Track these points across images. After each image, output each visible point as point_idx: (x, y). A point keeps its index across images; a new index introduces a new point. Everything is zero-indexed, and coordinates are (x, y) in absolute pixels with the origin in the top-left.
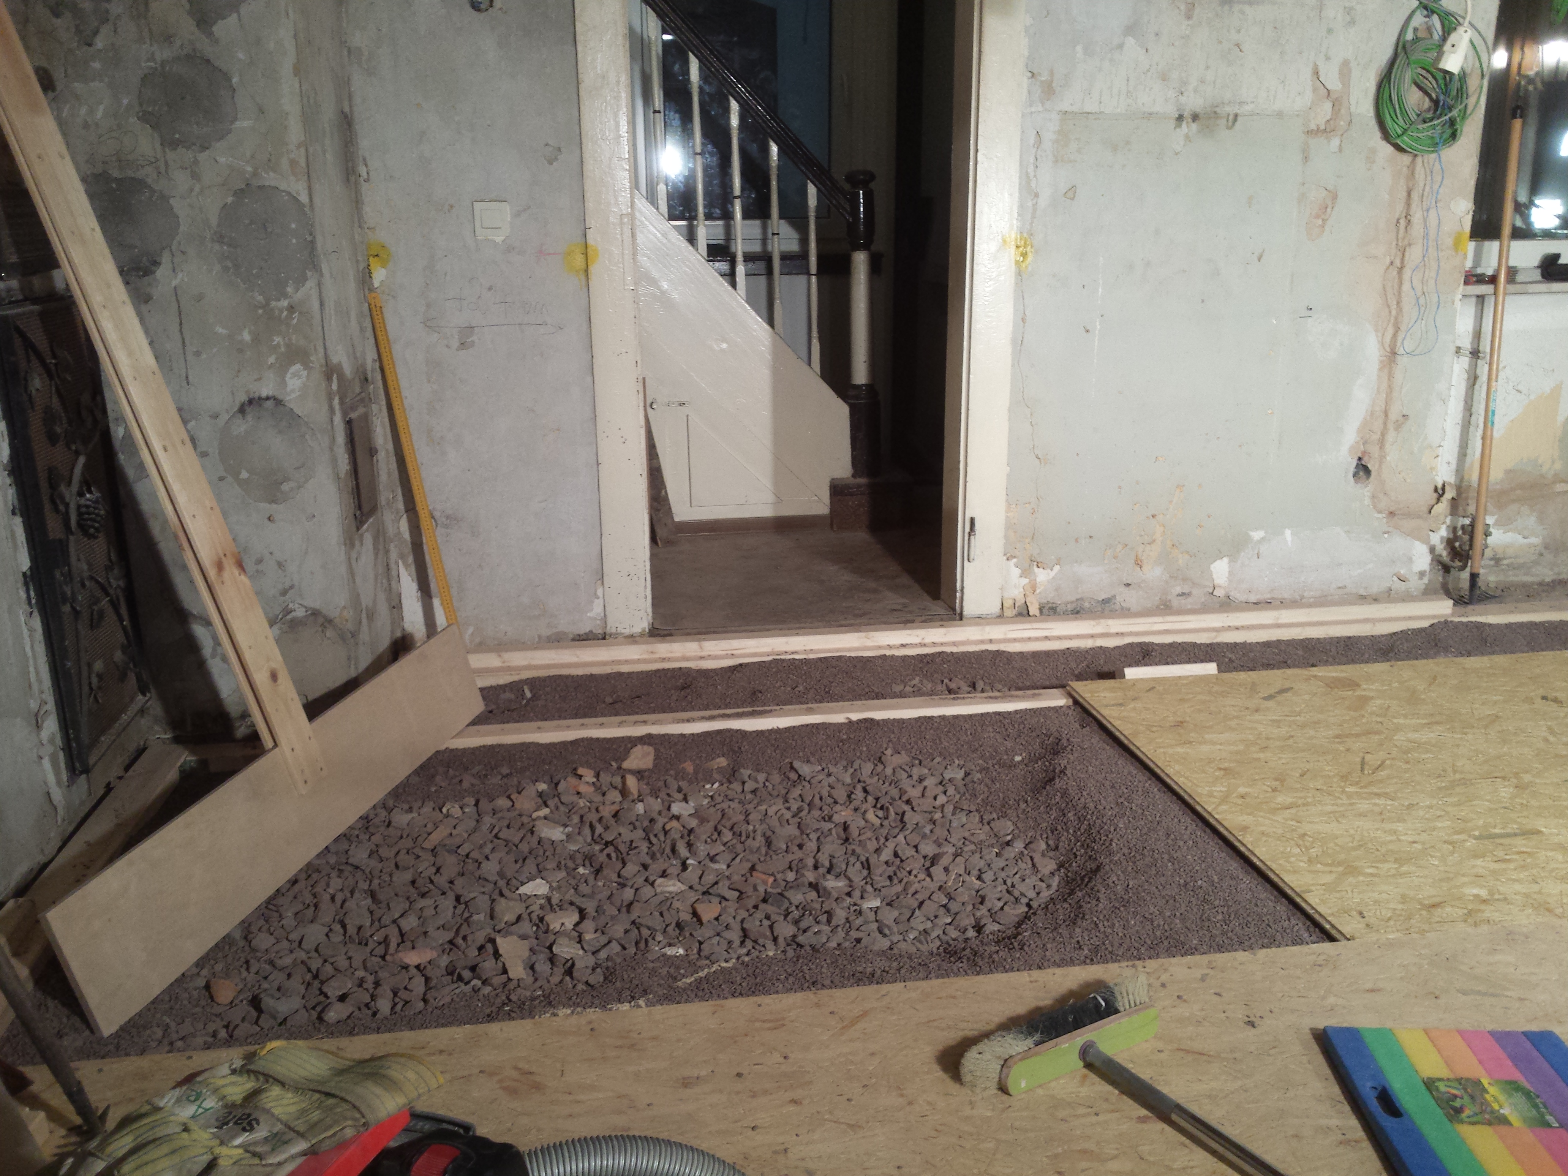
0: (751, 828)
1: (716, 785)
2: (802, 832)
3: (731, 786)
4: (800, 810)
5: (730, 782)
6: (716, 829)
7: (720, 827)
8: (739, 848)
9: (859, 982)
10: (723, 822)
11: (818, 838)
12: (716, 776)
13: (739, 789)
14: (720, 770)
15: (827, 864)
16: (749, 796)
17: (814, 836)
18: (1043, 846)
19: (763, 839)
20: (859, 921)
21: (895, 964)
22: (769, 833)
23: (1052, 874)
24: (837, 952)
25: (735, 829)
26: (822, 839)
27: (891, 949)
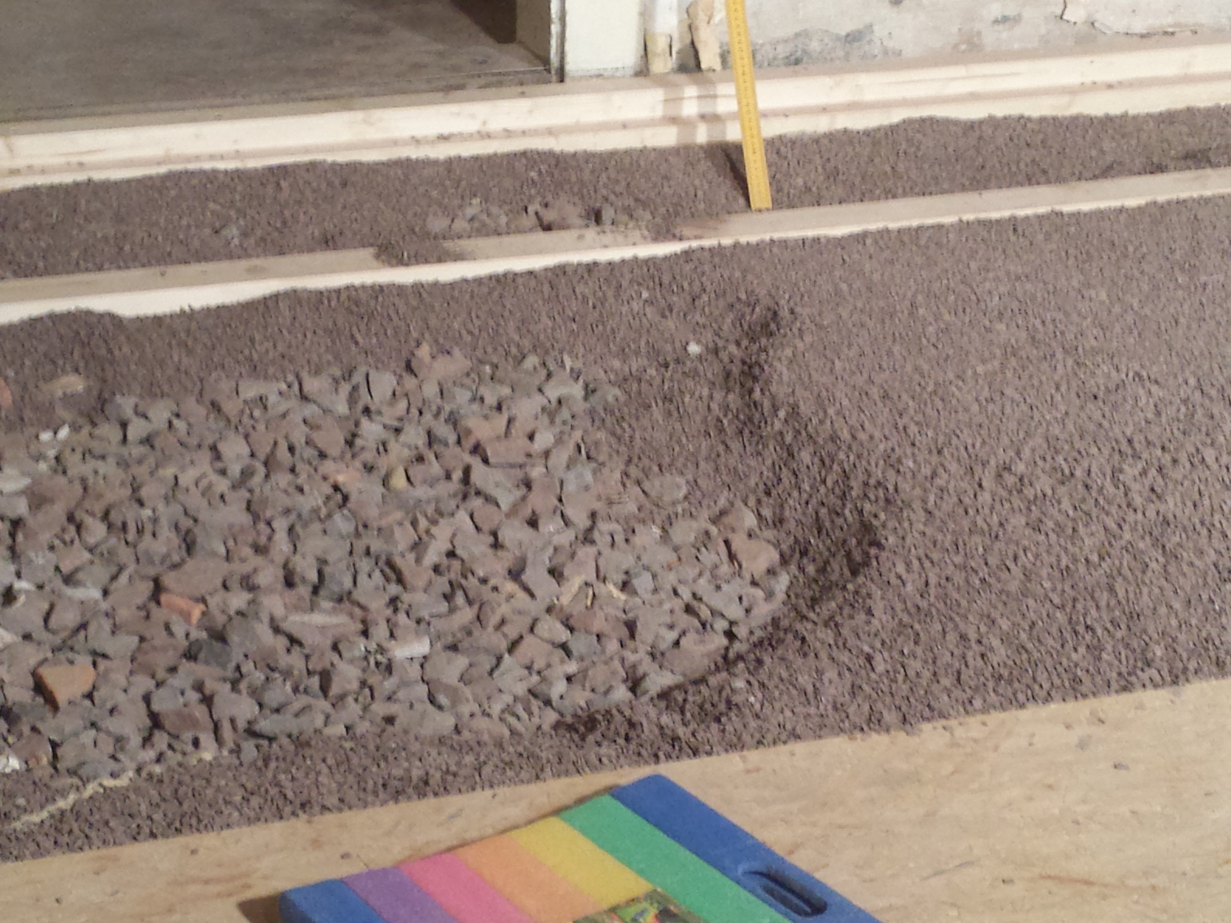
0: (147, 513)
1: (64, 432)
2: (256, 517)
3: (97, 432)
4: (247, 474)
5: (94, 424)
6: (71, 518)
7: (80, 515)
8: (125, 555)
9: (397, 795)
10: (87, 505)
11: (291, 530)
12: (61, 412)
13: (115, 434)
14: (68, 399)
15: (313, 577)
16: (137, 451)
17: (281, 525)
18: (750, 520)
19: (173, 535)
20: (389, 684)
21: (469, 759)
22: (185, 523)
23: (771, 572)
24: (348, 745)
25: (113, 516)
26: (298, 529)
27: (457, 730)
